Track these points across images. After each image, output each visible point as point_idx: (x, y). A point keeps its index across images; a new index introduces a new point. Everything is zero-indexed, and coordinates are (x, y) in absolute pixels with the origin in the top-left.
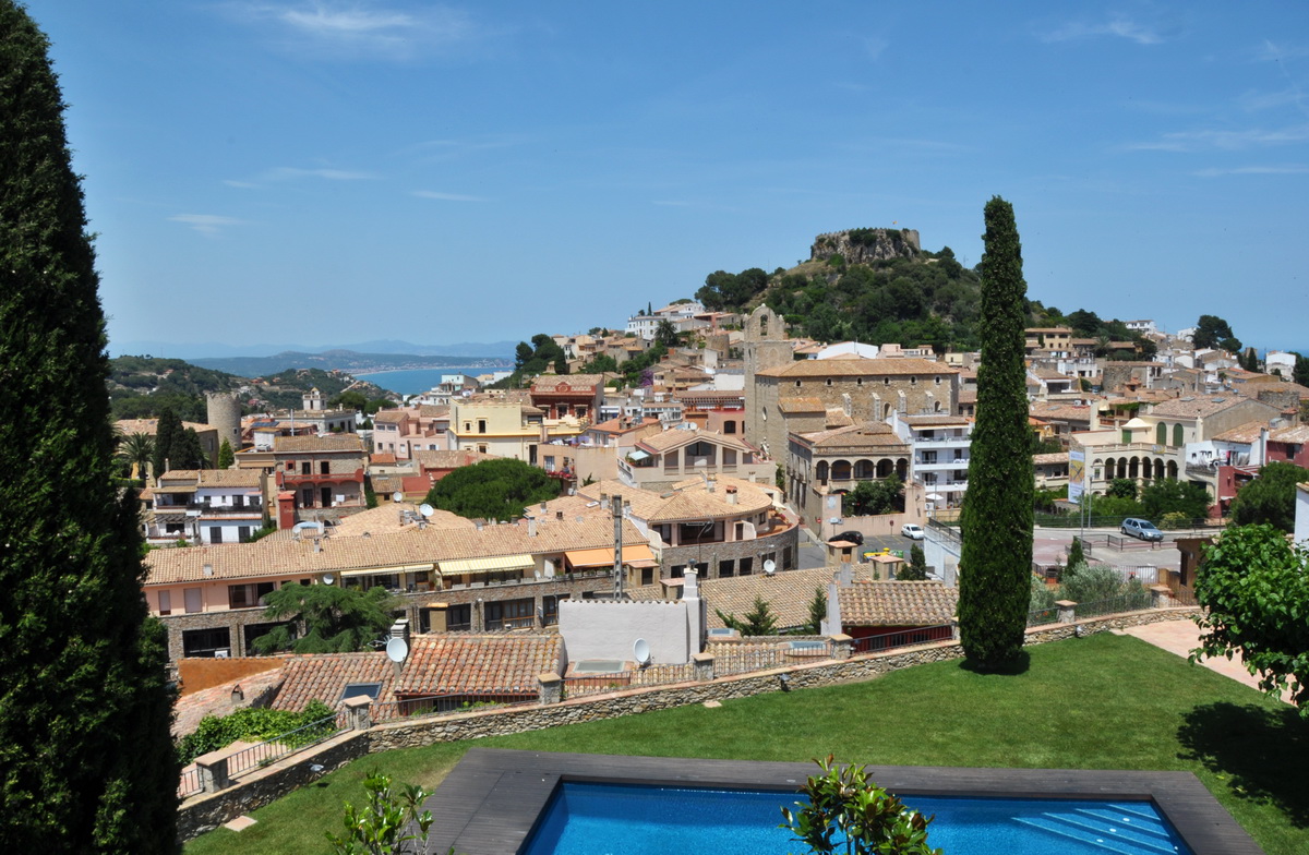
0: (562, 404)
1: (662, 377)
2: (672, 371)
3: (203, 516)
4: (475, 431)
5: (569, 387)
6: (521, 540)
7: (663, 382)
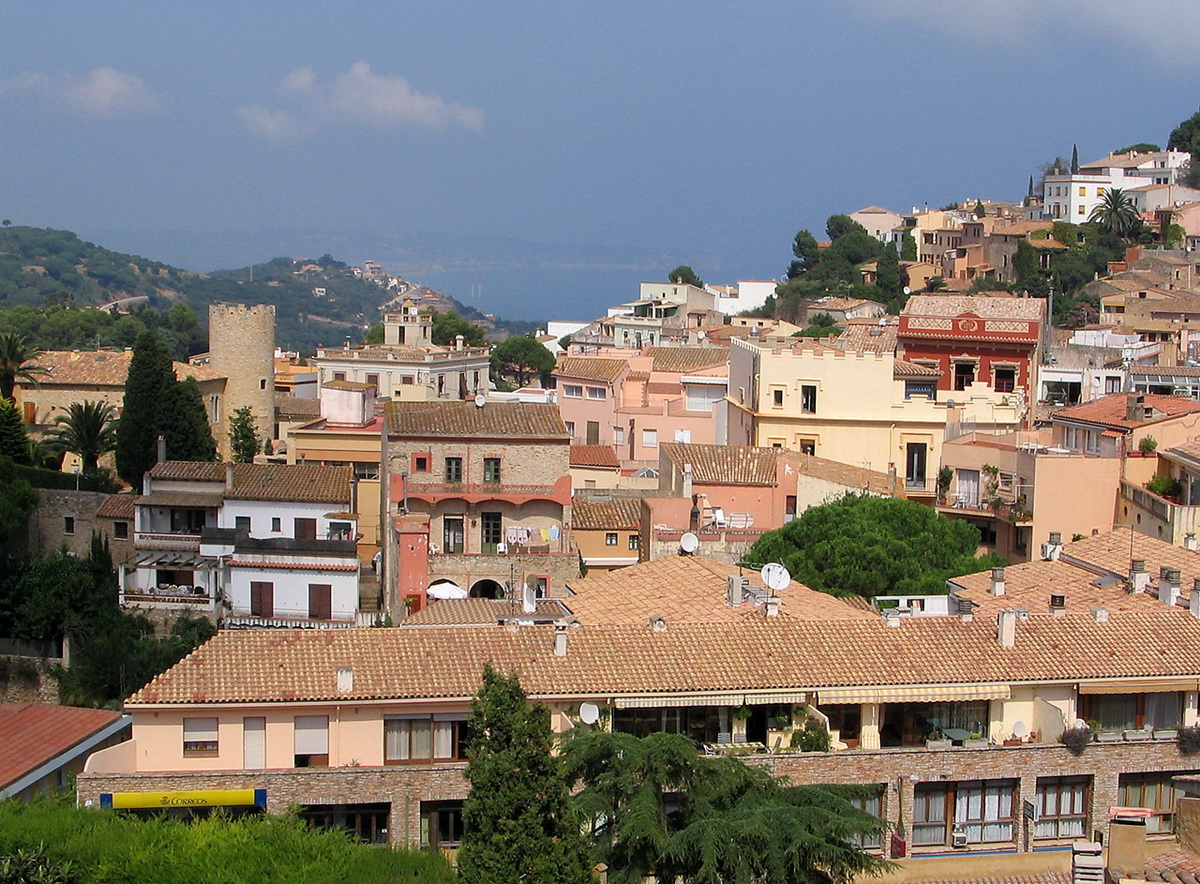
0: (965, 357)
1: (1120, 310)
2: (1142, 295)
3: (236, 558)
4: (793, 406)
5: (982, 324)
6: (984, 652)
7: (1121, 317)
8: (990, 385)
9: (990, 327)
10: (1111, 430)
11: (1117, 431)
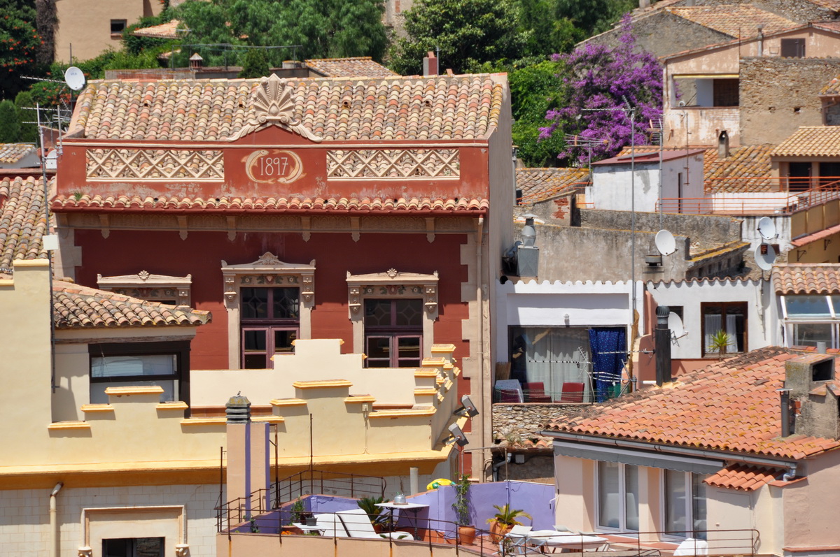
5: (316, 159)
8: (347, 349)
9: (341, 168)
10: (737, 467)
11: (757, 469)
